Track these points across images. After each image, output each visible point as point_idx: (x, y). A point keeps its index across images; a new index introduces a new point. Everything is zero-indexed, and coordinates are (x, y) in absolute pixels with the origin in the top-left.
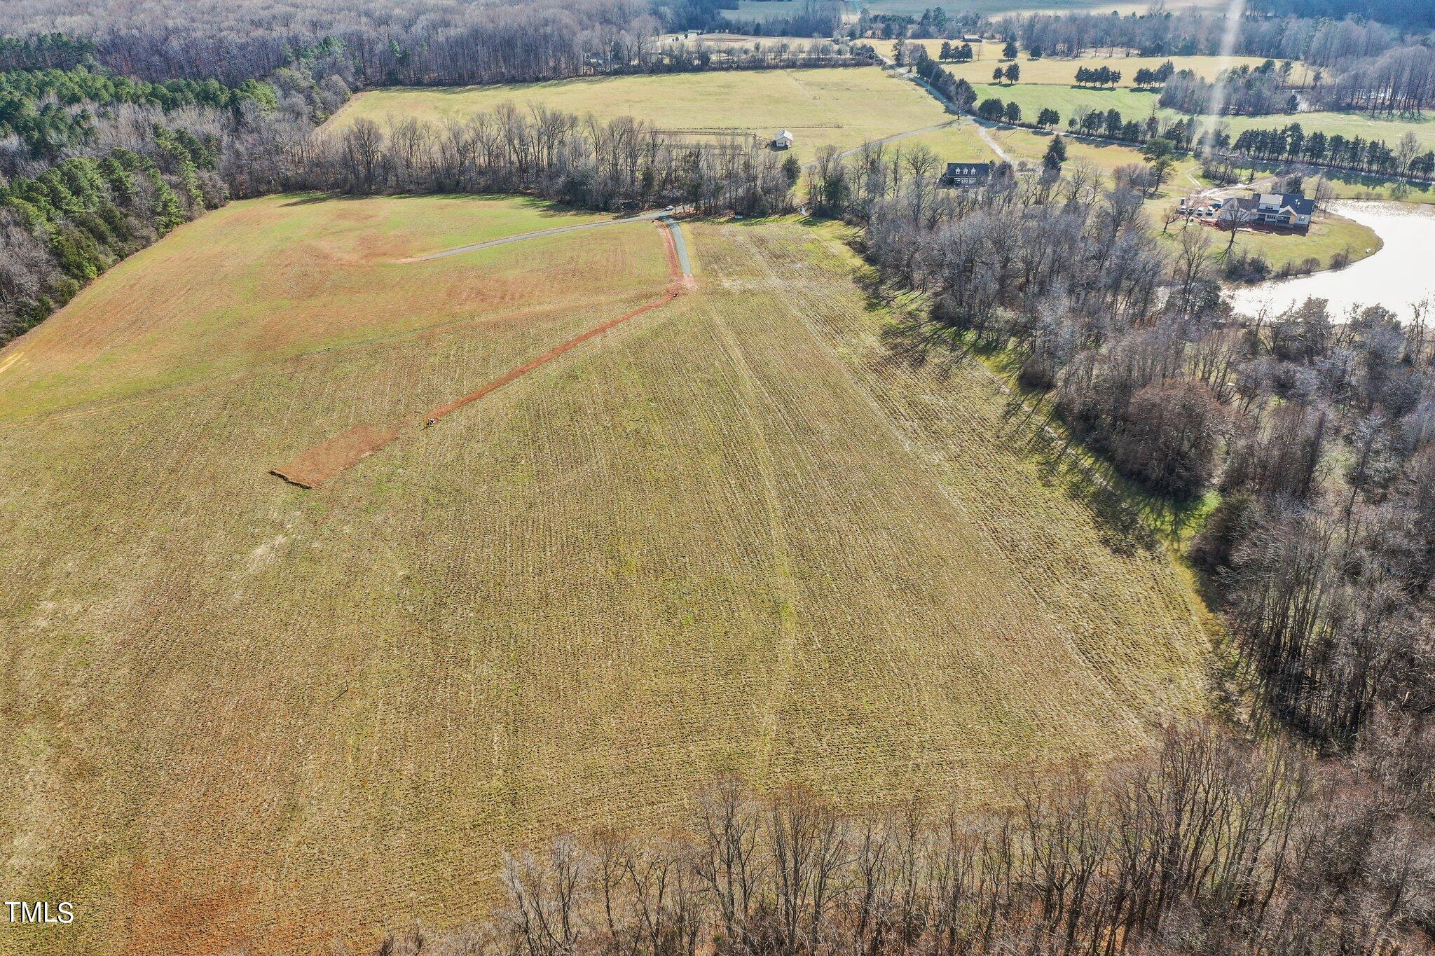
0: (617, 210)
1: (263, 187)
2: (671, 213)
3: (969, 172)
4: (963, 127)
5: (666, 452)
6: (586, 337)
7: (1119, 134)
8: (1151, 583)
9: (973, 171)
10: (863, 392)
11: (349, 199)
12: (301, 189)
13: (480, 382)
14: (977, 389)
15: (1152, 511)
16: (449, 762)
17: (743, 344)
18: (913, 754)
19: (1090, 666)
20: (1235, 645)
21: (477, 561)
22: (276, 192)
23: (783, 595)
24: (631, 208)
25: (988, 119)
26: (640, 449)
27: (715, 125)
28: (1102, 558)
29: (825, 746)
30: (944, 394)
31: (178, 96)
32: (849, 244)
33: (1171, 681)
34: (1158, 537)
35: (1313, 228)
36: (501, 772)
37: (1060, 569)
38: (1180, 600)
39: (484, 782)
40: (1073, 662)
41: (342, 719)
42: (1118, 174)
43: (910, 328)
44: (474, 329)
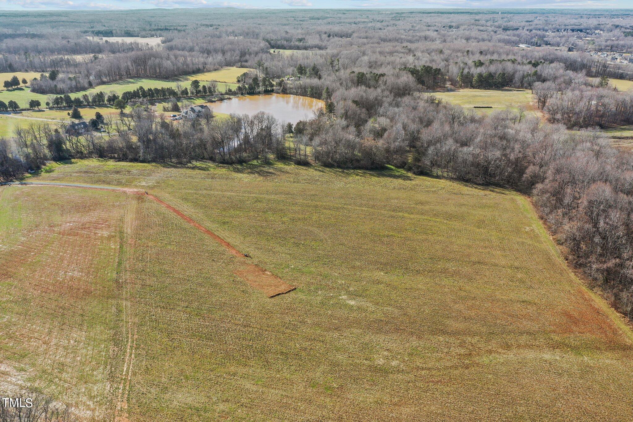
7: (72, 105)
9: (82, 126)
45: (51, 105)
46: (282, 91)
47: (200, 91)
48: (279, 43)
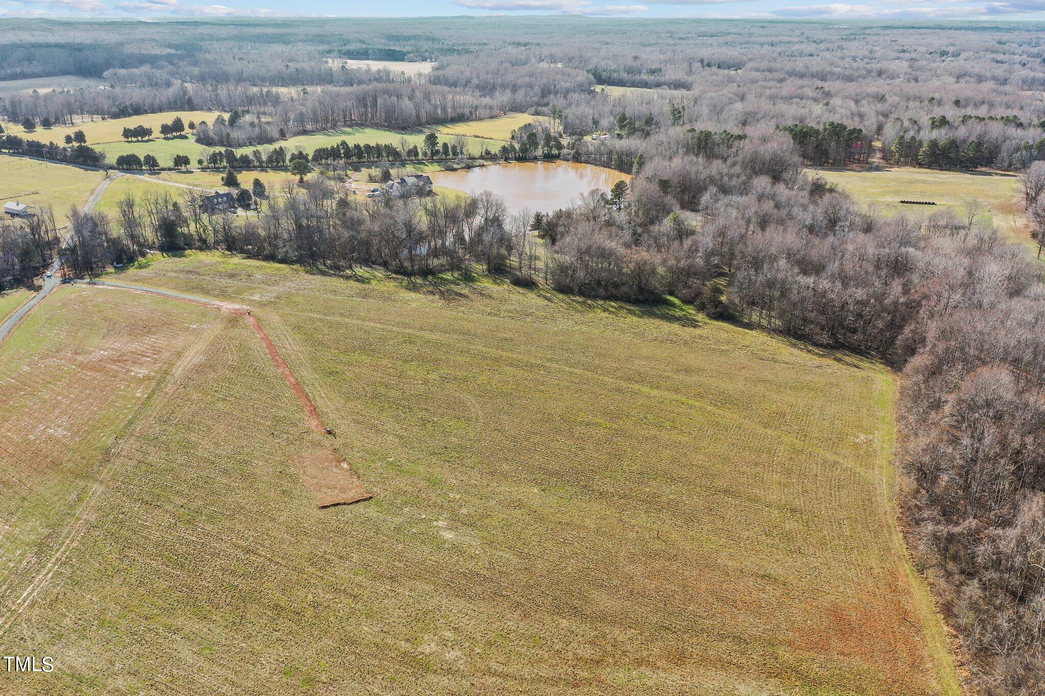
3: (222, 200)
6: (274, 352)
9: (225, 199)
25: (130, 170)
45: (205, 164)
46: (574, 157)
47: (438, 152)
48: (615, 75)
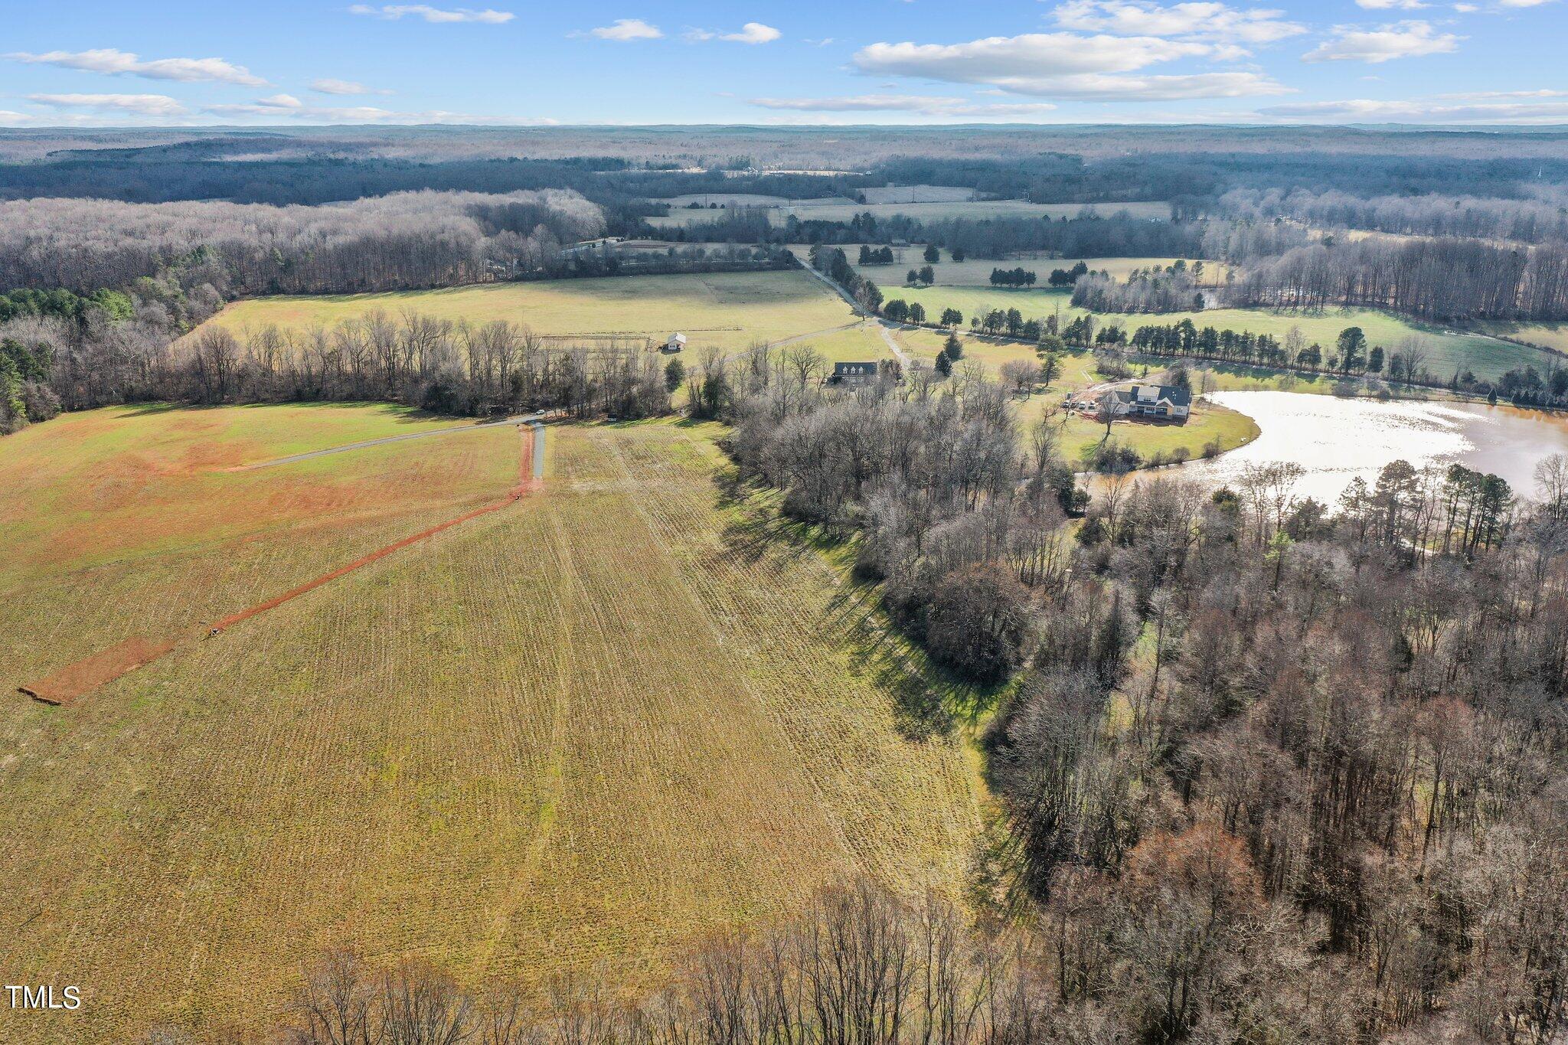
0: (484, 414)
1: (104, 398)
2: (541, 417)
3: (857, 371)
4: (866, 328)
5: (463, 655)
6: (409, 541)
7: (1020, 332)
8: (938, 767)
9: (861, 369)
10: (688, 589)
11: (196, 409)
12: (145, 400)
13: (279, 590)
14: (808, 583)
15: (956, 697)
16: (135, 984)
17: (575, 546)
18: (644, 950)
19: (854, 852)
20: (1008, 825)
21: (225, 773)
22: (117, 403)
23: (547, 795)
24: (500, 412)
25: (893, 320)
26: (435, 653)
27: (609, 330)
28: (895, 745)
29: (552, 947)
30: (772, 588)
31: (20, 306)
32: (719, 444)
33: (933, 864)
34: (955, 722)
35: (1192, 419)
36: (190, 992)
37: (847, 757)
38: (963, 783)
39: (169, 1003)
40: (837, 850)
41: (26, 945)
42: (1007, 370)
43: (756, 525)
44: (287, 536)
